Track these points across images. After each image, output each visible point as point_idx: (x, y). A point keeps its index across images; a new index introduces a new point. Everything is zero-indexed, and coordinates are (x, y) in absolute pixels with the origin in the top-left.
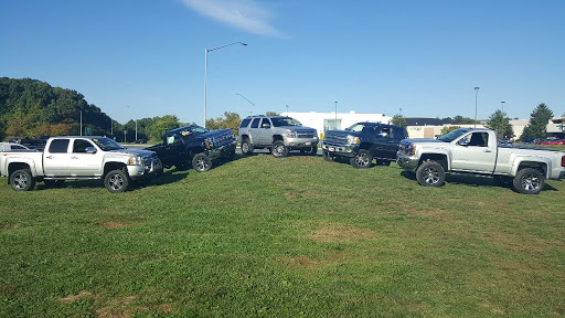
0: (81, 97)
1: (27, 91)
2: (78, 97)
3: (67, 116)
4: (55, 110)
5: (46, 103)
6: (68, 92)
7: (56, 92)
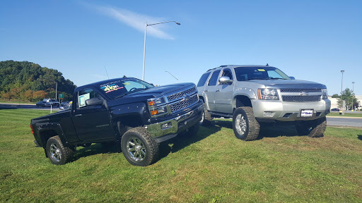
0: (60, 74)
1: (25, 69)
2: (58, 74)
3: (50, 86)
4: (42, 82)
5: (36, 78)
6: (51, 70)
7: (44, 70)
